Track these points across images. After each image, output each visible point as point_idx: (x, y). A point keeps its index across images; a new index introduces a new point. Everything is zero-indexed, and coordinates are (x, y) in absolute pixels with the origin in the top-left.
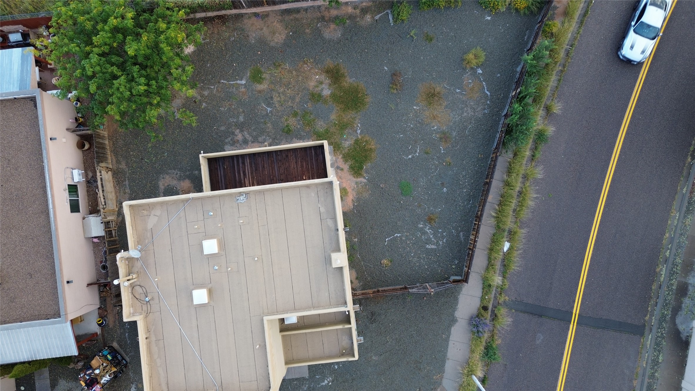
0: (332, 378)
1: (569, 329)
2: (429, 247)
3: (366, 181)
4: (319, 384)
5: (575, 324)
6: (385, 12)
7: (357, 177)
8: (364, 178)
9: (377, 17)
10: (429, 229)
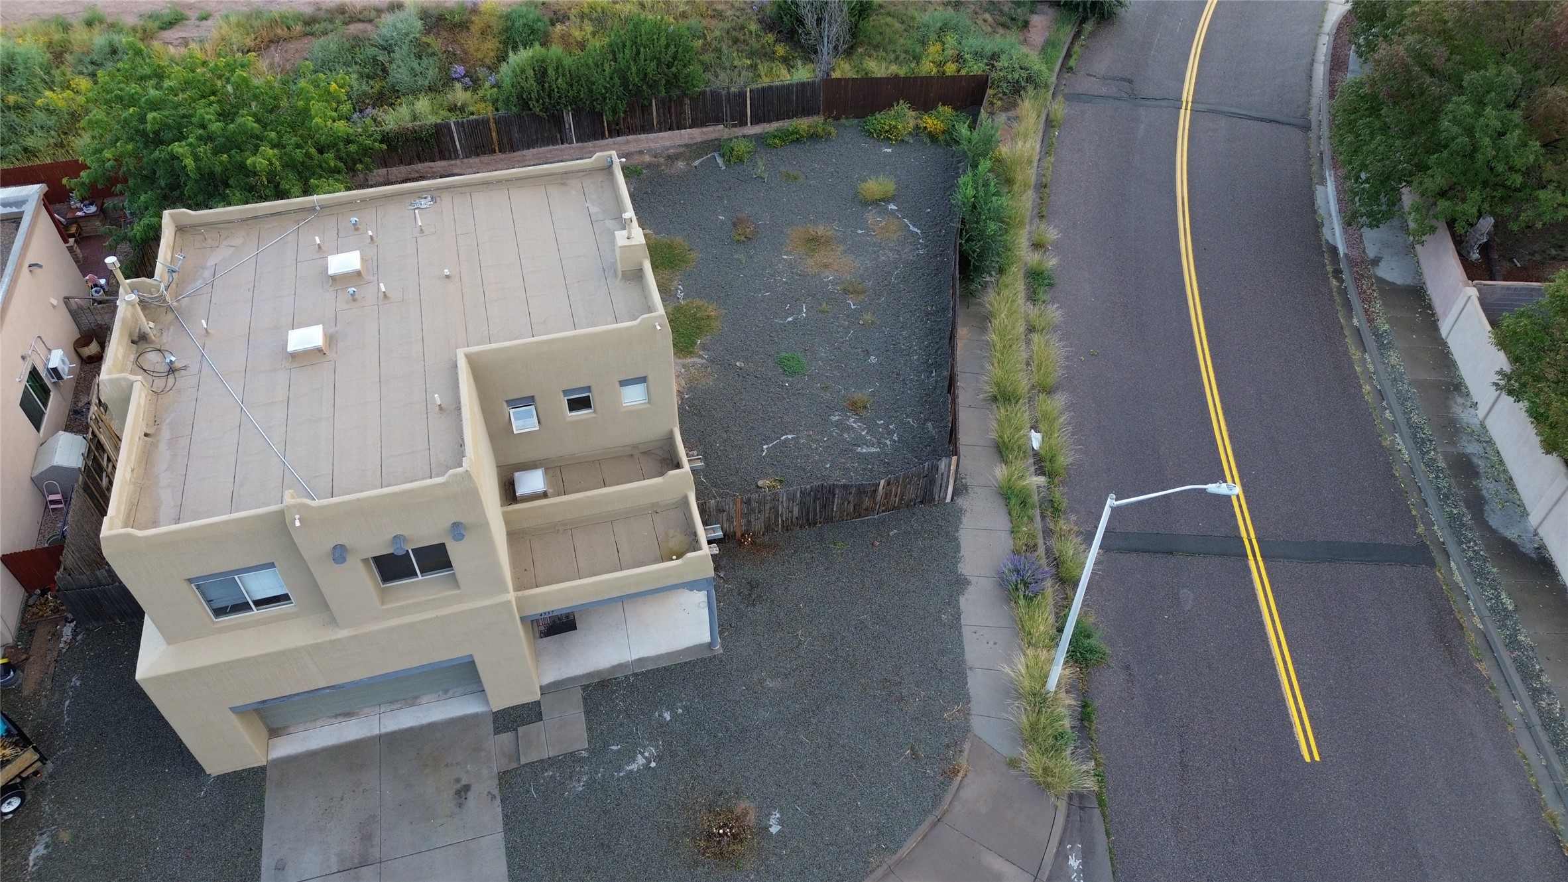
0: (657, 747)
1: (1249, 571)
2: (864, 450)
3: (704, 361)
4: (619, 769)
5: (1259, 558)
6: (709, 156)
7: (685, 357)
8: (701, 357)
9: (696, 163)
10: (854, 422)
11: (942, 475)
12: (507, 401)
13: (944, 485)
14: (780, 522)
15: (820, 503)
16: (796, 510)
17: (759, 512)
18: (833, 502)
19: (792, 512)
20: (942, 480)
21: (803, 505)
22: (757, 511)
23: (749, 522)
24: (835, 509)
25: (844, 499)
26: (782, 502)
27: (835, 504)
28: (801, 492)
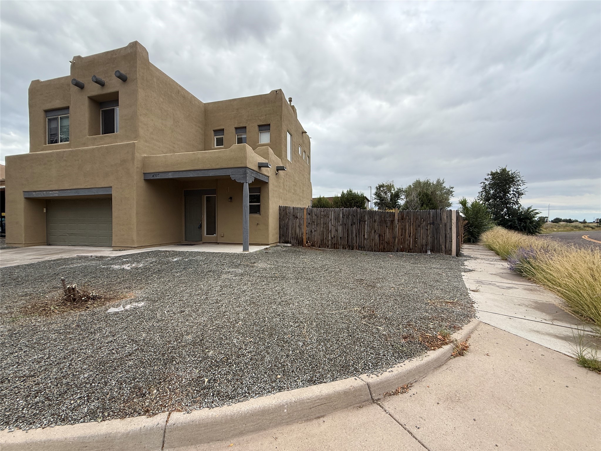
11: (445, 225)
12: (214, 131)
13: (448, 236)
14: (330, 238)
15: (355, 228)
16: (340, 228)
17: (317, 225)
18: (364, 229)
19: (337, 231)
20: (445, 230)
21: (344, 225)
22: (315, 224)
23: (311, 231)
24: (366, 237)
25: (372, 228)
26: (331, 220)
27: (366, 231)
28: (343, 213)
